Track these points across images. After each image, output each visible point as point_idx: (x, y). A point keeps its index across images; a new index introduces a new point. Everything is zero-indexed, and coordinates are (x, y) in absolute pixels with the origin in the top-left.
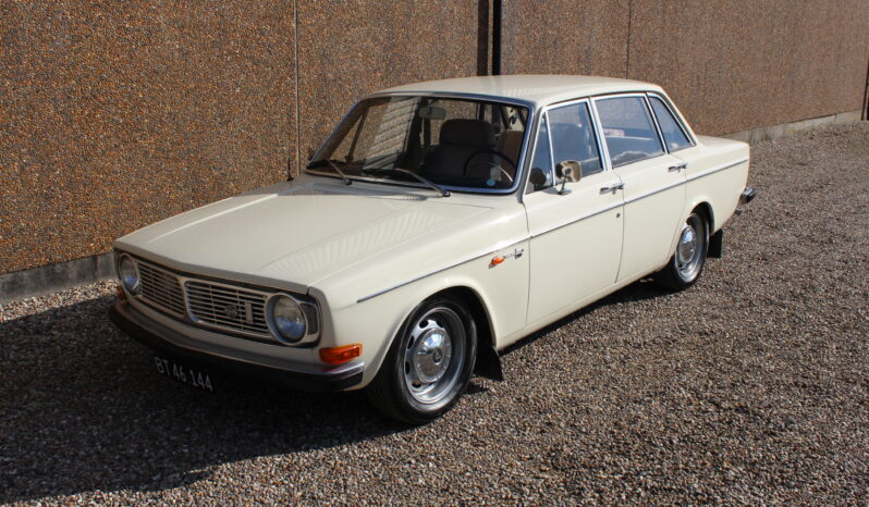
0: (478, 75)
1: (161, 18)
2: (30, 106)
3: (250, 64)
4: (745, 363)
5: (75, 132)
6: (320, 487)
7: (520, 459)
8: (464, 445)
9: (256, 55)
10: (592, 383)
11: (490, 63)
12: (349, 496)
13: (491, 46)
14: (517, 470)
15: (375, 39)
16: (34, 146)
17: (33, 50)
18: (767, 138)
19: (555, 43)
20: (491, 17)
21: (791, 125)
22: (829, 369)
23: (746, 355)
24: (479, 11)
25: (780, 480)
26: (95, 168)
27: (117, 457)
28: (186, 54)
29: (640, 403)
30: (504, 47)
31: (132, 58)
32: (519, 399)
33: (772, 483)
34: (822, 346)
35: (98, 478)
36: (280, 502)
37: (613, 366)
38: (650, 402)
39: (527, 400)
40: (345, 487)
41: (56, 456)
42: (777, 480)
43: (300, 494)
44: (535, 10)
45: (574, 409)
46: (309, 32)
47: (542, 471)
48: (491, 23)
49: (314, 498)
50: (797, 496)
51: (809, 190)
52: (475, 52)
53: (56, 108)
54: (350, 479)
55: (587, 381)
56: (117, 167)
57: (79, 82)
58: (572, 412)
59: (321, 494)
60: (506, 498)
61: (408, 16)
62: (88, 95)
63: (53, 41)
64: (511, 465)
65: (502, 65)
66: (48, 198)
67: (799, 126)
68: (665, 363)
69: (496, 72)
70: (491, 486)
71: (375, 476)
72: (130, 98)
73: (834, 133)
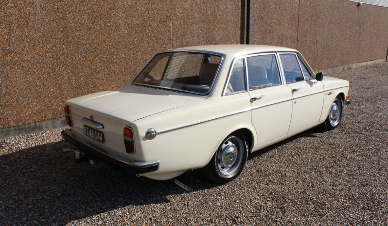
0: (241, 44)
1: (121, 22)
2: (72, 54)
3: (154, 39)
4: (348, 157)
5: (88, 64)
6: (178, 205)
7: (259, 195)
8: (236, 189)
9: (157, 35)
10: (287, 164)
11: (245, 39)
12: (189, 209)
13: (245, 33)
14: (258, 200)
15: (202, 30)
16: (73, 69)
17: (73, 34)
18: (350, 69)
19: (270, 32)
20: (246, 21)
21: (359, 64)
22: (383, 160)
23: (348, 154)
24: (241, 19)
25: (367, 208)
26: (96, 78)
27: (99, 190)
28: (130, 35)
29: (307, 173)
30: (251, 33)
31: (109, 36)
32: (258, 170)
33: (364, 208)
34: (379, 150)
35: (91, 198)
36: (161, 211)
37: (295, 157)
38: (311, 172)
39: (261, 171)
40: (188, 205)
41: (76, 189)
42: (366, 208)
43: (170, 208)
44: (262, 19)
45: (280, 175)
46: (177, 27)
47: (267, 201)
48: (246, 24)
49: (175, 210)
50: (376, 215)
51: (368, 89)
52: (239, 35)
53: (81, 56)
54: (190, 202)
55: (285, 163)
56: (104, 77)
57: (90, 46)
58: (279, 176)
59: (178, 208)
60: (253, 212)
61: (214, 21)
62: (93, 50)
63: (81, 30)
64: (255, 198)
65: (250, 40)
66: (78, 89)
67: (362, 64)
68: (316, 156)
69: (248, 43)
70: (247, 207)
71: (200, 201)
72: (109, 52)
73: (376, 67)
